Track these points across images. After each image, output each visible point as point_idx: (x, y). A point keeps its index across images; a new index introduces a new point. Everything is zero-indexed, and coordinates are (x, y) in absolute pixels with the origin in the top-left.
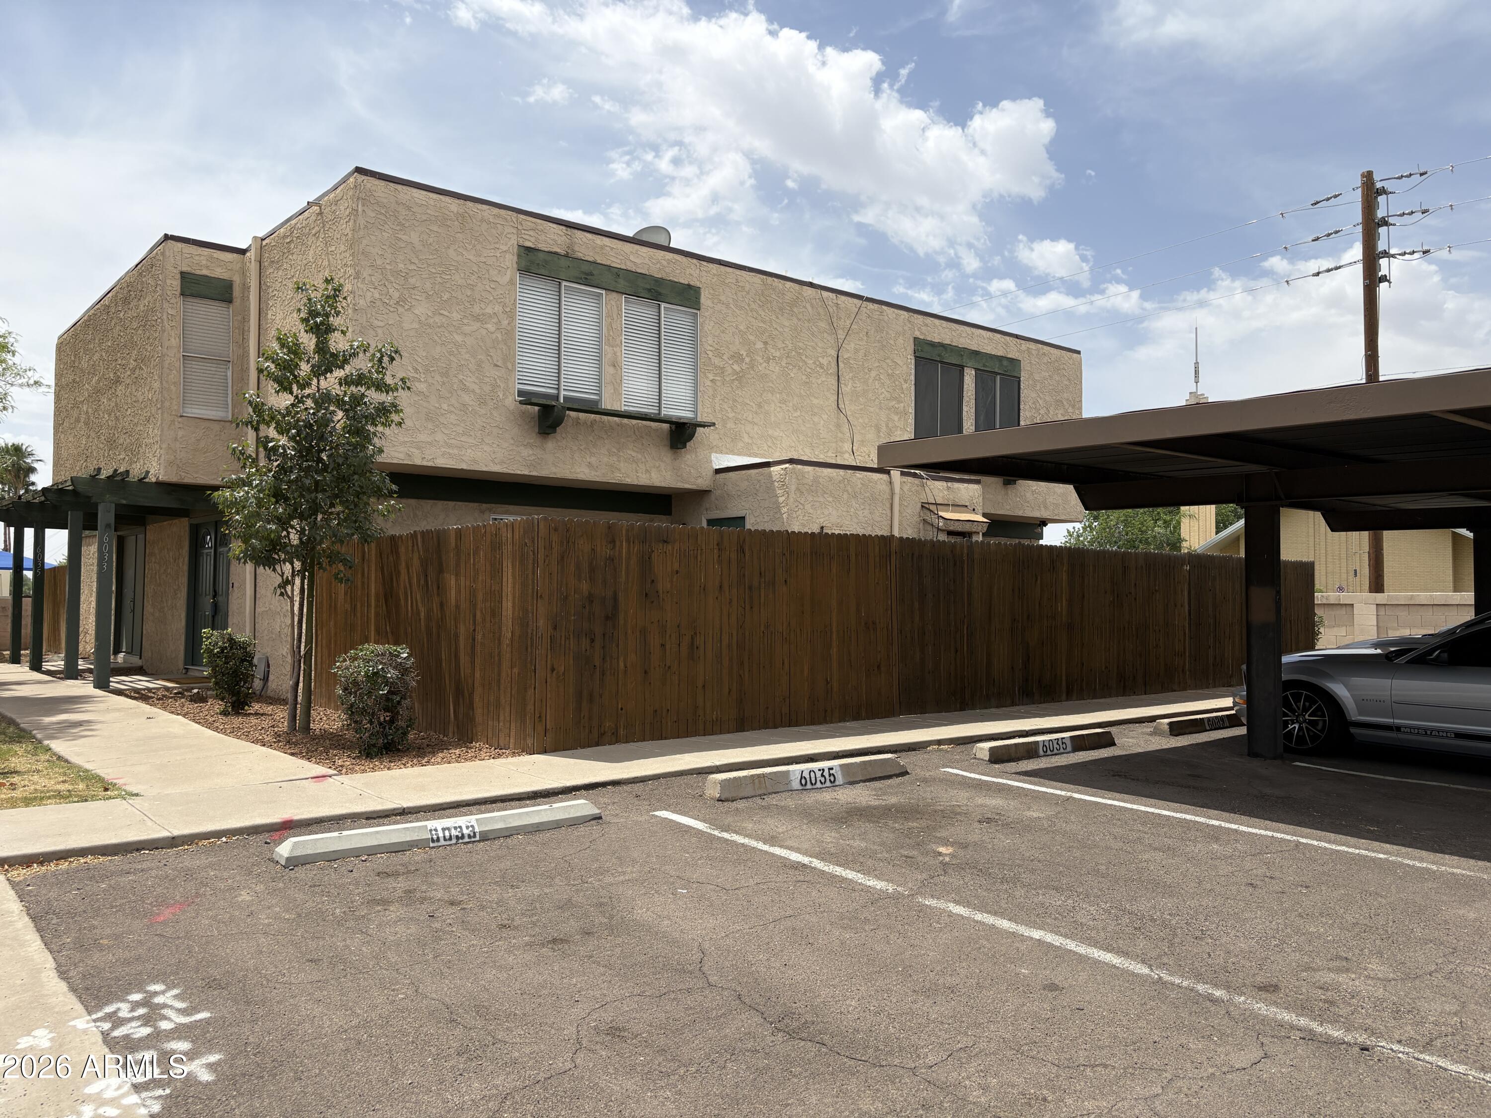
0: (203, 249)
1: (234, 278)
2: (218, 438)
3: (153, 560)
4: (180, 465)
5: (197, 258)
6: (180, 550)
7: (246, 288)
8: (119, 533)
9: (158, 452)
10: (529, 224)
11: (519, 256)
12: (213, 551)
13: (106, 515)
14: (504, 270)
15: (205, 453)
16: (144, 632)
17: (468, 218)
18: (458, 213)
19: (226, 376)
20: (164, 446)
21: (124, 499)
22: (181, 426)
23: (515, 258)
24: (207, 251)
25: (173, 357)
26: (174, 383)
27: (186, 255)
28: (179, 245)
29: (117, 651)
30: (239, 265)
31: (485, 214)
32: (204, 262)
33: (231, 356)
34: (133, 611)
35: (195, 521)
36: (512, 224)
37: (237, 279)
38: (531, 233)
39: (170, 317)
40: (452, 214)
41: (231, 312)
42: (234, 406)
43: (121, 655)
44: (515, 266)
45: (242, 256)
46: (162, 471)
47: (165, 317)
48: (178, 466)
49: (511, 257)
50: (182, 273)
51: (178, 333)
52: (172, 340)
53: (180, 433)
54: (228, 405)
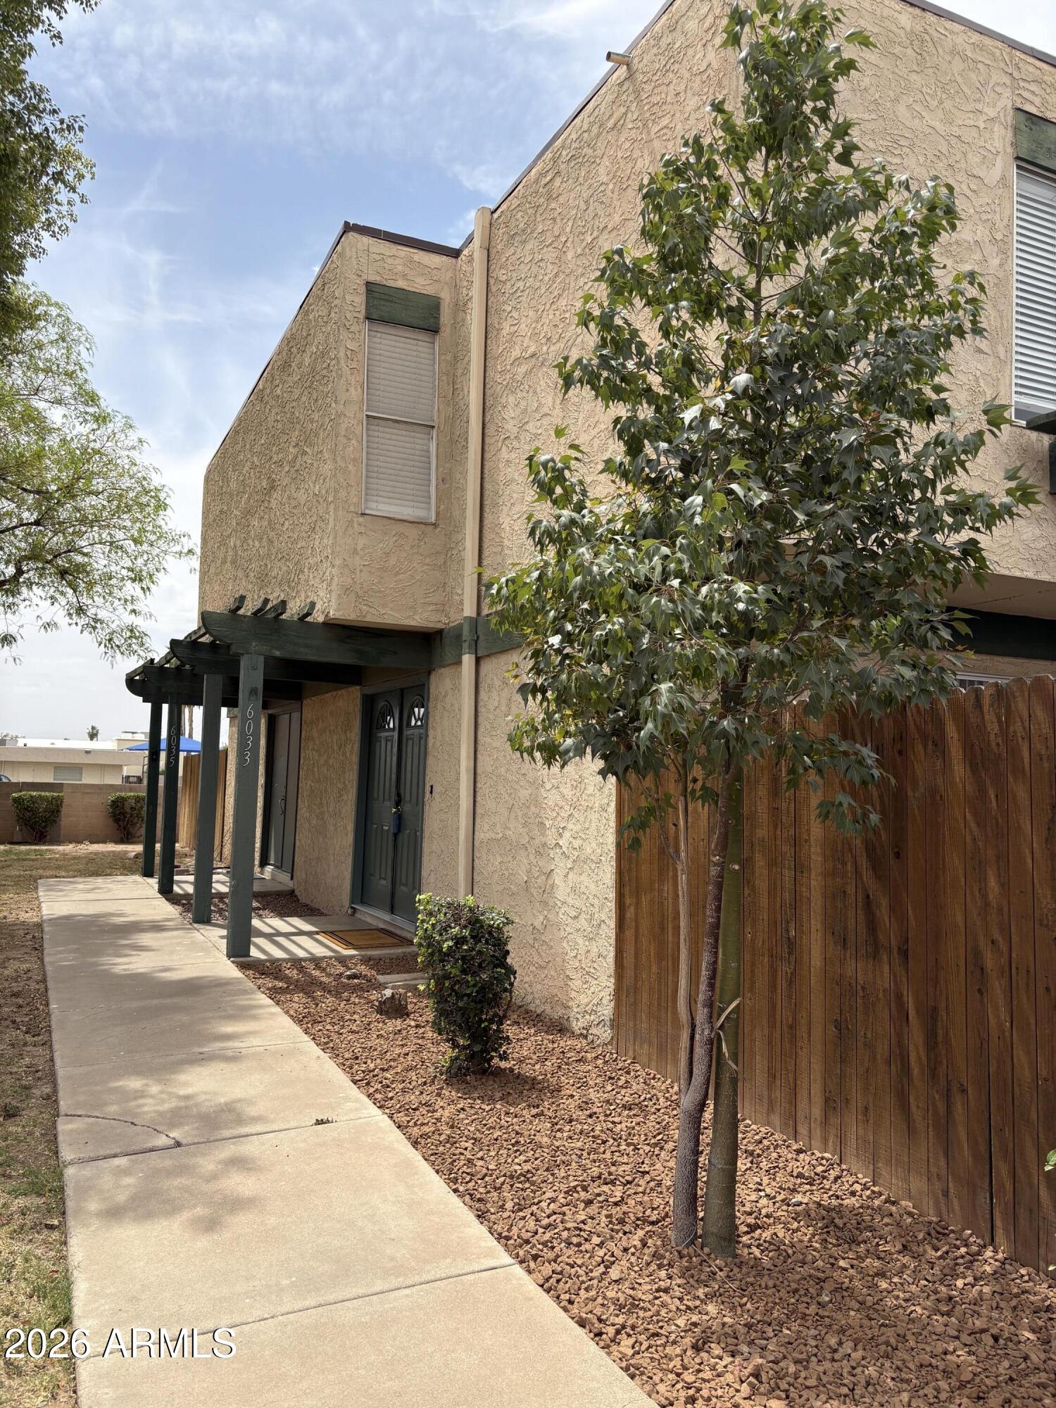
0: (400, 247)
1: (442, 295)
2: (415, 551)
3: (311, 747)
4: (360, 593)
5: (390, 261)
6: (348, 734)
7: (460, 307)
8: (270, 712)
9: (327, 574)
10: (1031, 69)
11: (1016, 130)
12: (396, 734)
13: (251, 675)
14: (991, 156)
15: (397, 574)
16: (297, 844)
17: (930, 44)
18: (912, 31)
19: (429, 451)
20: (338, 562)
21: (278, 649)
22: (363, 530)
23: (1010, 134)
24: (404, 251)
25: (353, 419)
26: (354, 460)
27: (374, 256)
28: (366, 240)
29: (264, 863)
30: (450, 274)
31: (959, 40)
32: (400, 268)
33: (435, 418)
34: (284, 812)
35: (369, 691)
36: (1002, 65)
37: (446, 296)
38: (1033, 87)
39: (349, 353)
40: (902, 33)
41: (437, 348)
42: (439, 500)
43: (269, 869)
44: (1009, 150)
45: (454, 260)
46: (334, 603)
47: (342, 354)
48: (358, 596)
49: (1003, 131)
50: (368, 284)
51: (361, 380)
52: (352, 390)
53: (362, 542)
54: (430, 498)
